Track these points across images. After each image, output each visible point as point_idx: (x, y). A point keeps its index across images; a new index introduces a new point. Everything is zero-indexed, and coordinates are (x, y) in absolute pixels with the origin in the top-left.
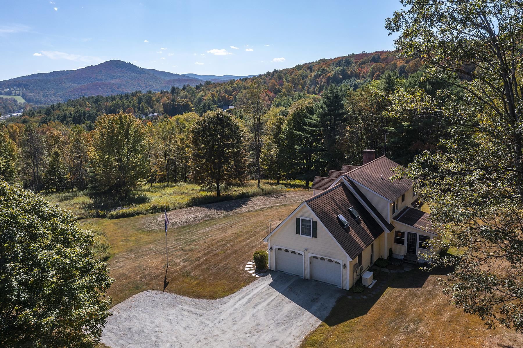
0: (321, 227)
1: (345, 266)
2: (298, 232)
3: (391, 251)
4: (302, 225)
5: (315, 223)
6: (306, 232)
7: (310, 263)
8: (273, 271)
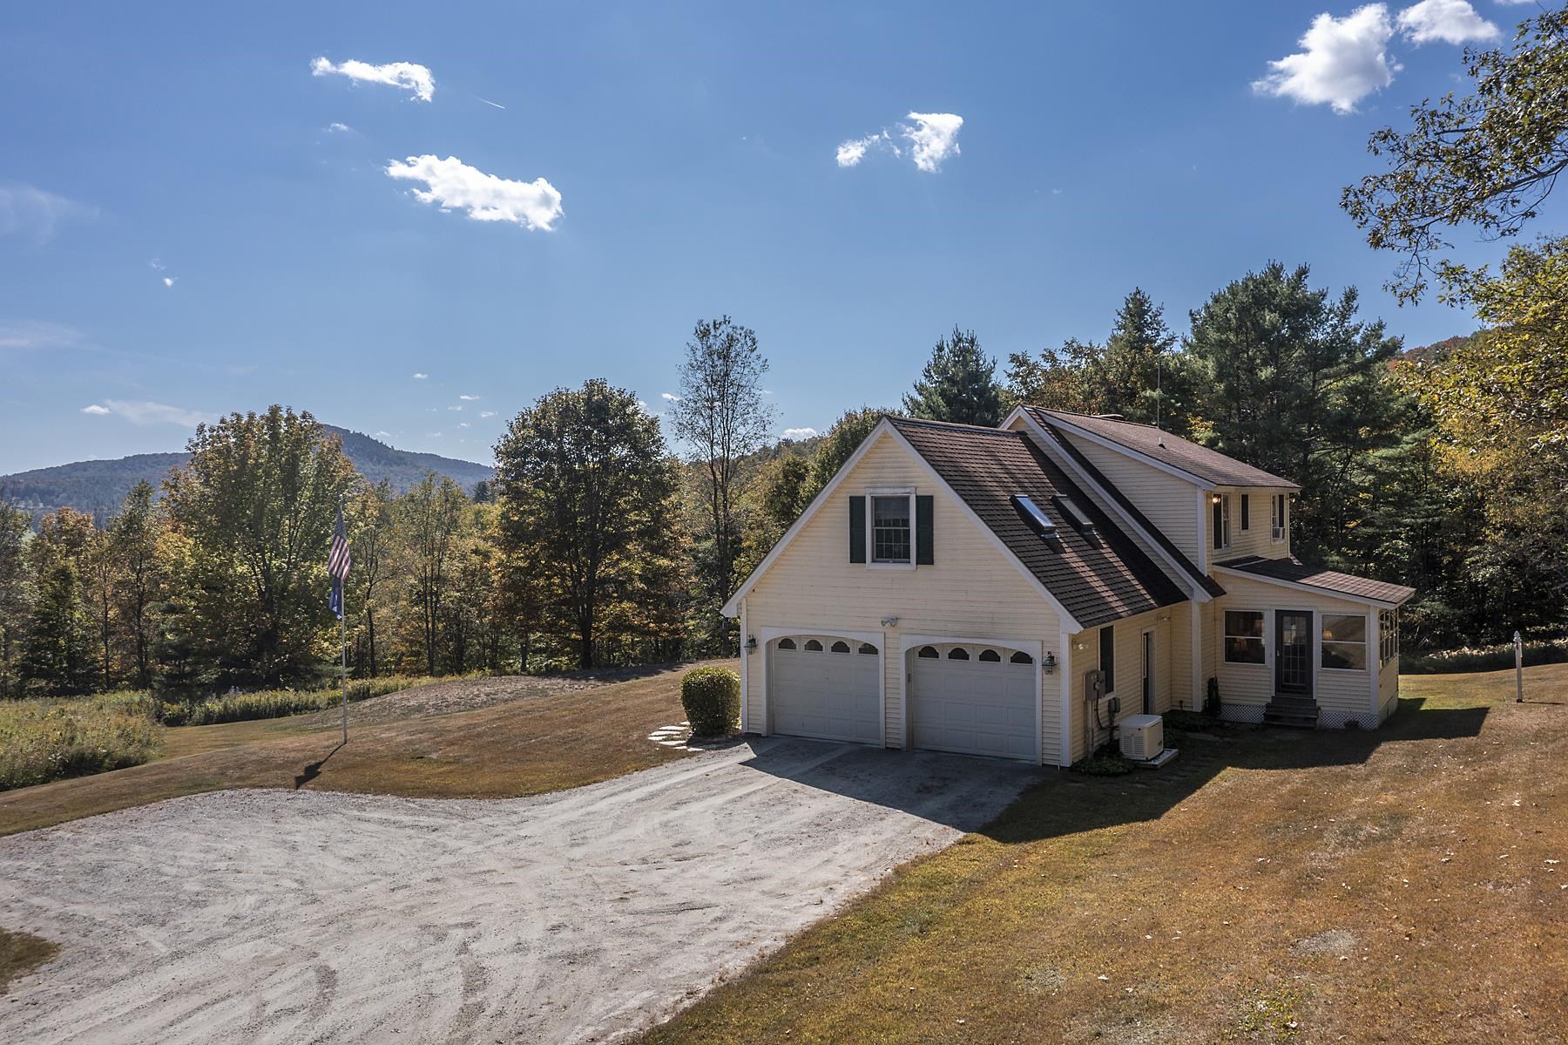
0: (952, 511)
1: (1051, 664)
2: (857, 556)
3: (1212, 685)
4: (877, 522)
5: (926, 504)
6: (891, 547)
7: (909, 678)
8: (758, 735)
